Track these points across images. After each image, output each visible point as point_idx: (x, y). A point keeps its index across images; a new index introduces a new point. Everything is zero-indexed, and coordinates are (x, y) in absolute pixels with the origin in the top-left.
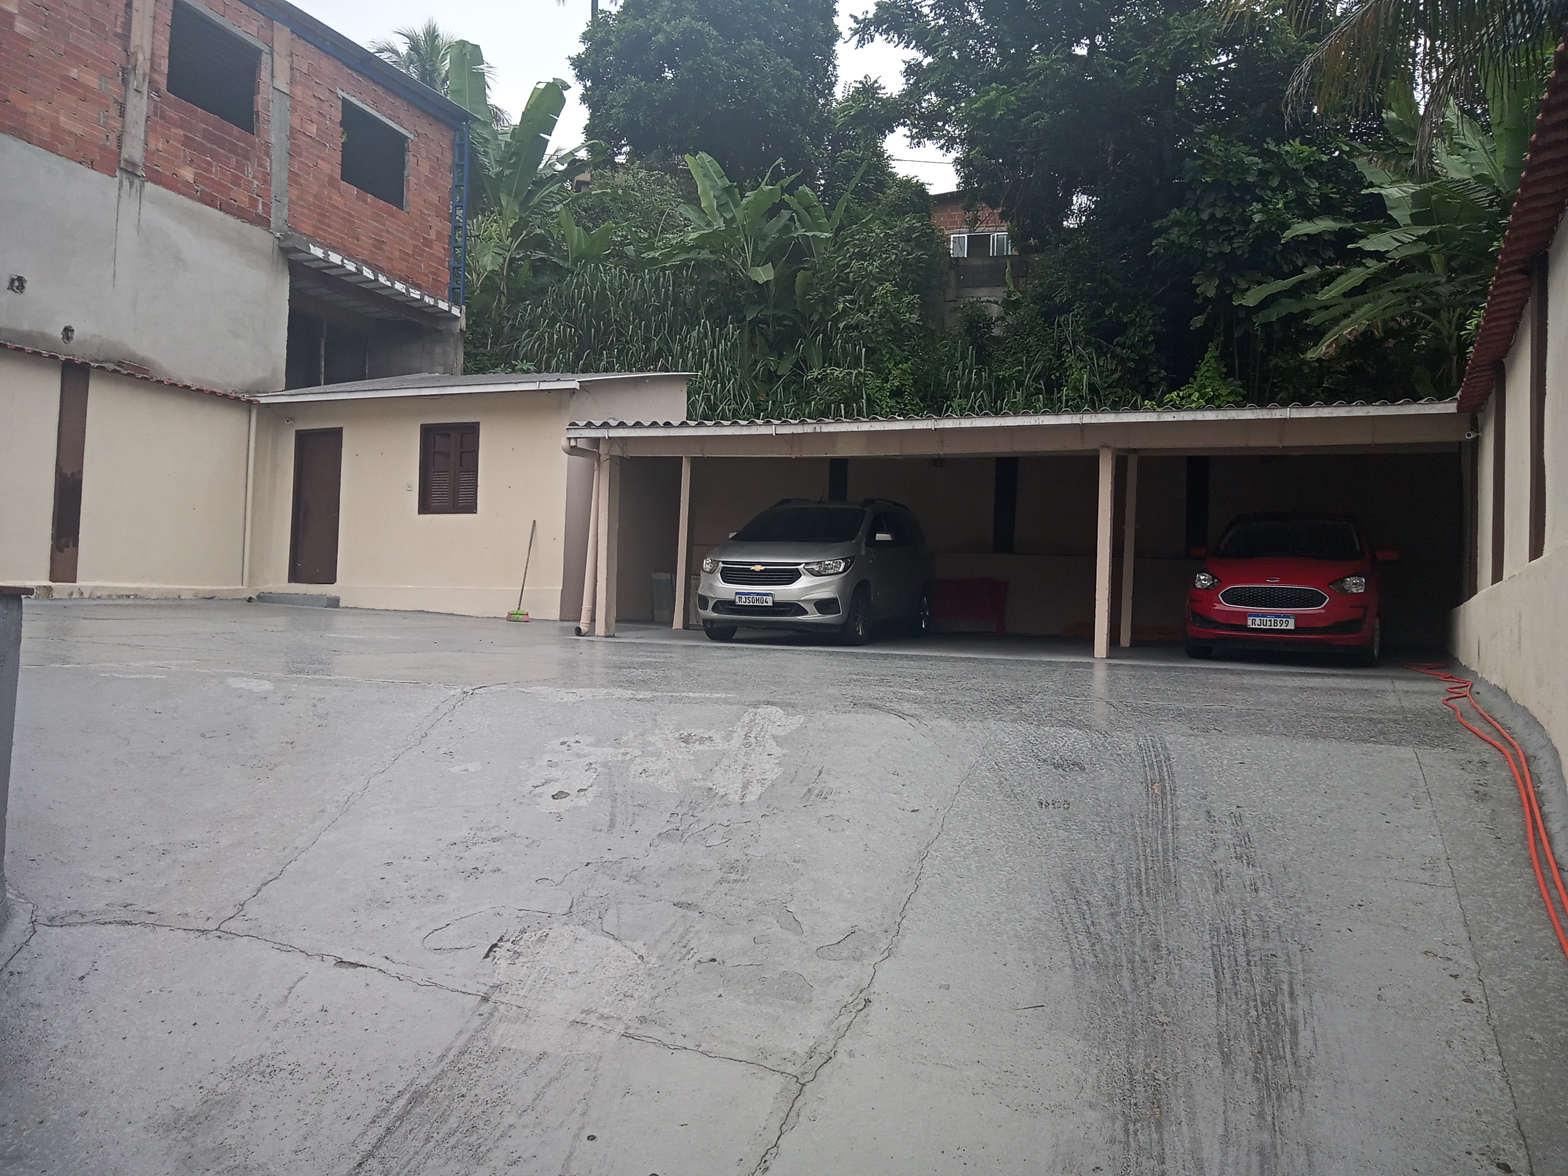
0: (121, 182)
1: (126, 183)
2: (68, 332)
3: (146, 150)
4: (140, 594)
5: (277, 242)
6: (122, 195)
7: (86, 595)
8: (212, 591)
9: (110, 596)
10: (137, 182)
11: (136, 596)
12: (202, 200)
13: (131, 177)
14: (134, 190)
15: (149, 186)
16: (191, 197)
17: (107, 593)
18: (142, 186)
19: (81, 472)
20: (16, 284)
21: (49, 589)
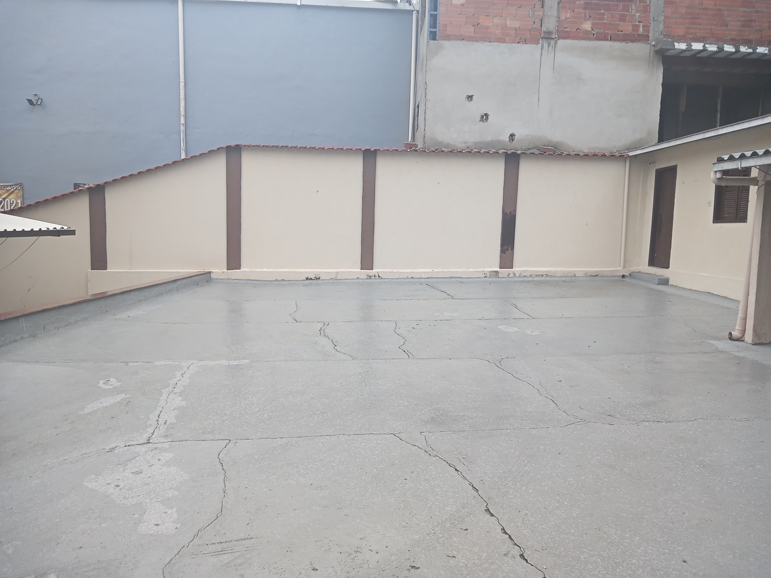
0: (542, 46)
1: (546, 45)
2: (512, 136)
3: (558, 22)
4: (549, 274)
5: (653, 48)
6: (543, 53)
7: (517, 275)
8: (597, 271)
9: (531, 275)
10: (552, 42)
11: (547, 275)
12: (598, 38)
13: (549, 40)
14: (550, 48)
15: (561, 43)
16: (589, 39)
17: (529, 274)
18: (556, 43)
19: (515, 211)
20: (485, 117)
21: (497, 272)
